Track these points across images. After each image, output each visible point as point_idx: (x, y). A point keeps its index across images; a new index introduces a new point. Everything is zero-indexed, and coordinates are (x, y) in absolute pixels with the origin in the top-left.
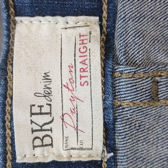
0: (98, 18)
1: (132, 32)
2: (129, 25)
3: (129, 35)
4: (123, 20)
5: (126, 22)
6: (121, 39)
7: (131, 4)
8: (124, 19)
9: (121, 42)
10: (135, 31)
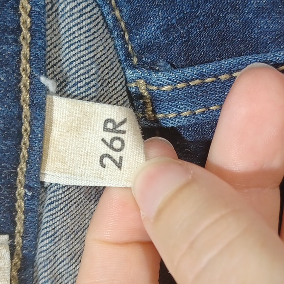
0: (6, 237)
1: (65, 256)
2: (60, 246)
3: (59, 262)
4: (50, 239)
5: (55, 241)
6: (46, 268)
7: (66, 214)
8: (53, 238)
9: (46, 274)
10: (69, 254)
